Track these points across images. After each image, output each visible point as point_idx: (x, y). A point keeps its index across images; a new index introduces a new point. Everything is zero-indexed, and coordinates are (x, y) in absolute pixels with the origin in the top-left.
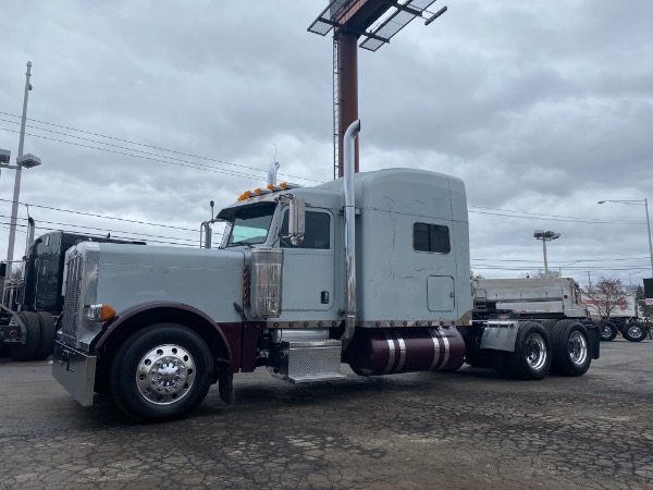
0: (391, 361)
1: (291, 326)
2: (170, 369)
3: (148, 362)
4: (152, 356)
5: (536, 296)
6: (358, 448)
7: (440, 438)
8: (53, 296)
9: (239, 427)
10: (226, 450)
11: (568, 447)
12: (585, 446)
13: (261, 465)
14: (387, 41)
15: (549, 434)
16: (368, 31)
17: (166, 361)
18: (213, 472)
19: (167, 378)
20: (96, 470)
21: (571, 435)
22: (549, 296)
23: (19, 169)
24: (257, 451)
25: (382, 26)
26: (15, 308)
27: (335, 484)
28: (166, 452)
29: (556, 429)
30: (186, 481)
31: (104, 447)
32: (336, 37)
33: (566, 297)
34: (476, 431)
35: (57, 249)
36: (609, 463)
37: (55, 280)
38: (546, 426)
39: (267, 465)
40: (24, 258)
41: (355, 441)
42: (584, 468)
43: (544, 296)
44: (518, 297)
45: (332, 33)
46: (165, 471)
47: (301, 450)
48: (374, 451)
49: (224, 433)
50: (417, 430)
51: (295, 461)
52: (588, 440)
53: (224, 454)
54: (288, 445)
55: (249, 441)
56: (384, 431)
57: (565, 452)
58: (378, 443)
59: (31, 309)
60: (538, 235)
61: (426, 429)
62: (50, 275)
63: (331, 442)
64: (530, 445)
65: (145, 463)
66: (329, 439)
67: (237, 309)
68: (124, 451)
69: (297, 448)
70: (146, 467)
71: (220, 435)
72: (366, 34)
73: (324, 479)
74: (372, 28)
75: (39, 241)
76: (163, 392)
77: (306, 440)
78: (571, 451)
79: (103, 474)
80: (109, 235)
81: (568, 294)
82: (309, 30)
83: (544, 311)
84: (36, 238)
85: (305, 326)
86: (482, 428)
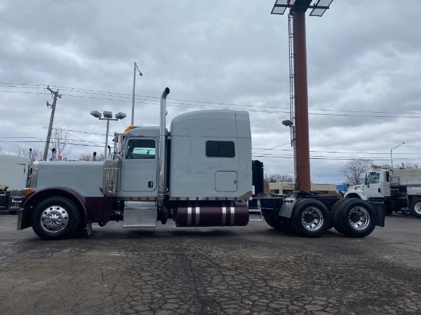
0: (189, 219)
1: (131, 199)
2: (55, 217)
3: (45, 213)
4: (48, 211)
14: (328, 8)
16: (312, 4)
17: (54, 213)
19: (54, 221)
67: (101, 190)
76: (51, 227)
85: (139, 199)
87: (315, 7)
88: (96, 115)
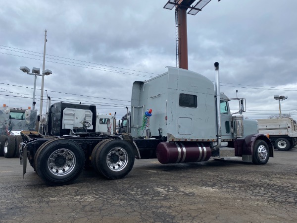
5: (274, 127)
6: (183, 192)
7: (219, 189)
8: (59, 129)
9: (134, 183)
10: (129, 191)
11: (276, 194)
12: (284, 194)
13: (143, 197)
14: (200, 10)
15: (269, 188)
16: (191, 6)
18: (123, 199)
20: (79, 197)
21: (279, 189)
22: (281, 127)
23: (43, 76)
24: (141, 192)
25: (198, 3)
26: (44, 134)
27: (171, 205)
28: (105, 191)
29: (273, 187)
30: (113, 202)
31: (82, 189)
32: (177, 10)
33: (289, 127)
34: (235, 187)
35: (60, 109)
36: (293, 201)
37: (59, 122)
38: (269, 185)
39: (145, 198)
40: (47, 113)
41: (182, 189)
42: (281, 202)
43: (278, 127)
44: (265, 127)
45: (175, 8)
46: (105, 198)
47: (159, 192)
48: (190, 193)
49: (128, 185)
50: (210, 186)
51: (156, 196)
52: (287, 192)
53: (128, 193)
54: (153, 190)
55: (138, 188)
56: (195, 186)
57: (274, 196)
58: (191, 190)
59: (50, 135)
60: (276, 98)
61: (213, 185)
62: (57, 120)
63: (172, 189)
64: (259, 193)
65: (97, 195)
66: (171, 188)
68: (89, 191)
69: (157, 191)
70: (98, 196)
71: (126, 186)
72: (190, 8)
73: (167, 203)
74: (193, 4)
75: (52, 106)
77: (161, 189)
78: (277, 196)
79: (82, 199)
80: (80, 103)
81: (290, 126)
82: (164, 8)
83: (278, 134)
84: (51, 105)
86: (239, 186)
87: (193, 8)
88: (25, 70)
